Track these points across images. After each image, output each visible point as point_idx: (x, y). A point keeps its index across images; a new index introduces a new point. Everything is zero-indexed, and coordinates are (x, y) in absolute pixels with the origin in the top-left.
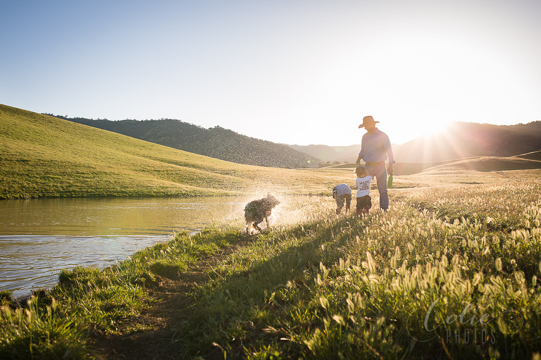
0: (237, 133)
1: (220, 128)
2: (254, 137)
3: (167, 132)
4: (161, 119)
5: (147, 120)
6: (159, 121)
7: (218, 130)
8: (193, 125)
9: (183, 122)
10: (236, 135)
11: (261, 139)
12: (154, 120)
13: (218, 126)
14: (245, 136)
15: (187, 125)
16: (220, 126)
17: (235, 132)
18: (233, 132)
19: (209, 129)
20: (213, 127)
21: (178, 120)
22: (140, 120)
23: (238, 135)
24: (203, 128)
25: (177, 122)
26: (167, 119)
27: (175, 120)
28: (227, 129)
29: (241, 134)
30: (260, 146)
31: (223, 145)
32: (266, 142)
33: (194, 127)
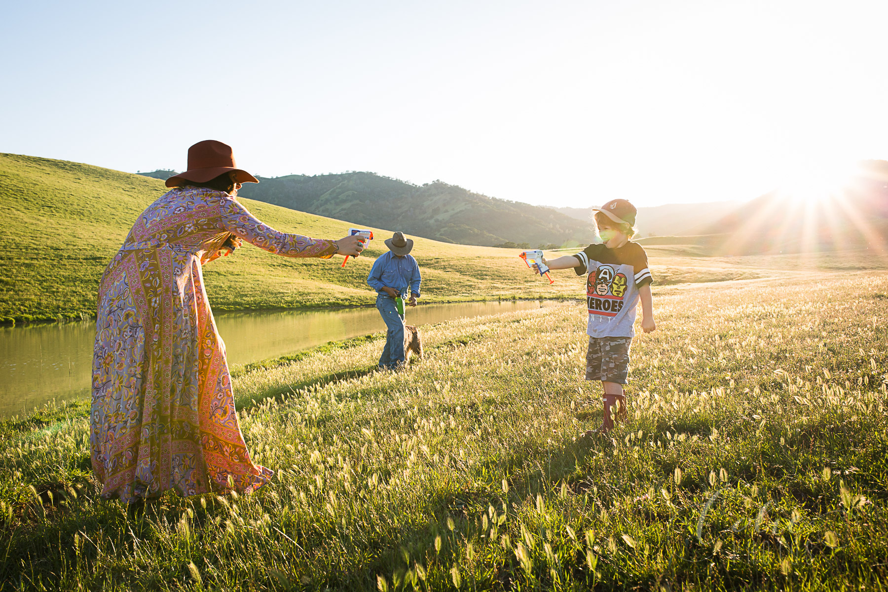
0: (469, 191)
1: (442, 183)
2: (498, 197)
3: (356, 193)
4: (344, 173)
5: (322, 176)
6: (342, 175)
7: (439, 188)
9: (381, 176)
11: (510, 200)
12: (334, 173)
13: (438, 180)
14: (482, 195)
15: (386, 180)
16: (441, 180)
17: (465, 190)
18: (463, 189)
19: (424, 185)
20: (430, 183)
21: (373, 172)
22: (311, 176)
23: (470, 194)
24: (413, 184)
25: (370, 176)
26: (354, 172)
27: (367, 172)
28: (452, 185)
29: (475, 193)
30: (507, 211)
31: (446, 211)
32: (518, 205)
33: (398, 183)
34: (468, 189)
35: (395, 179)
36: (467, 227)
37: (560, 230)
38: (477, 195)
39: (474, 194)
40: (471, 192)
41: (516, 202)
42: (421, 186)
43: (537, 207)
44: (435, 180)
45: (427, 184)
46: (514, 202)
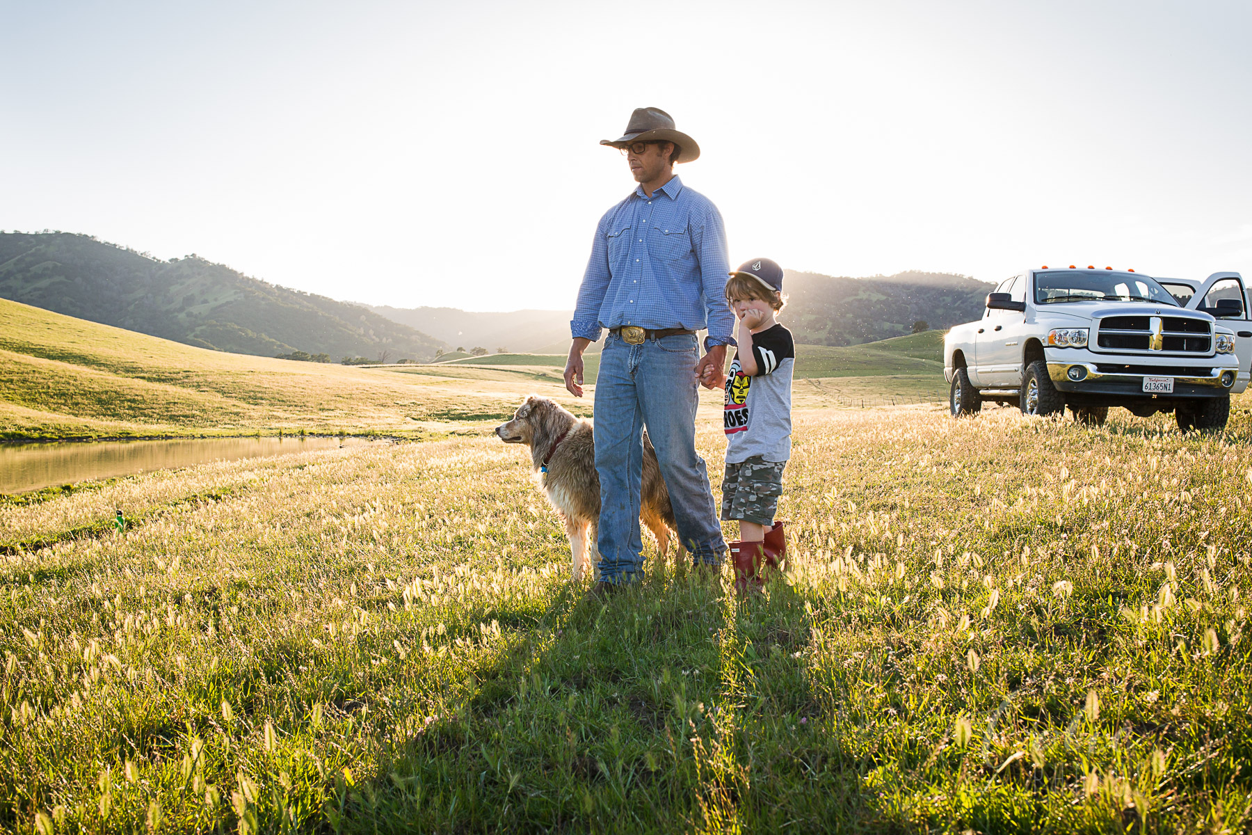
0: (242, 274)
1: (200, 260)
2: (284, 286)
3: (59, 264)
4: (41, 232)
6: (36, 235)
7: (194, 264)
8: (128, 249)
9: (102, 242)
10: (241, 277)
11: (302, 290)
12: (24, 232)
13: (193, 255)
14: (262, 282)
15: (111, 248)
16: (199, 255)
17: (235, 272)
18: (231, 270)
19: (171, 260)
20: (182, 258)
21: (90, 235)
23: (243, 278)
24: (154, 258)
25: (84, 240)
26: (58, 233)
27: (80, 234)
28: (216, 263)
29: (251, 277)
30: (298, 307)
31: (205, 302)
32: (314, 298)
33: (129, 254)
34: (239, 271)
35: (125, 249)
36: (236, 327)
37: (374, 337)
38: (254, 280)
39: (248, 279)
40: (245, 275)
41: (311, 294)
42: (167, 261)
43: (342, 303)
44: (189, 254)
45: (176, 259)
46: (309, 295)
